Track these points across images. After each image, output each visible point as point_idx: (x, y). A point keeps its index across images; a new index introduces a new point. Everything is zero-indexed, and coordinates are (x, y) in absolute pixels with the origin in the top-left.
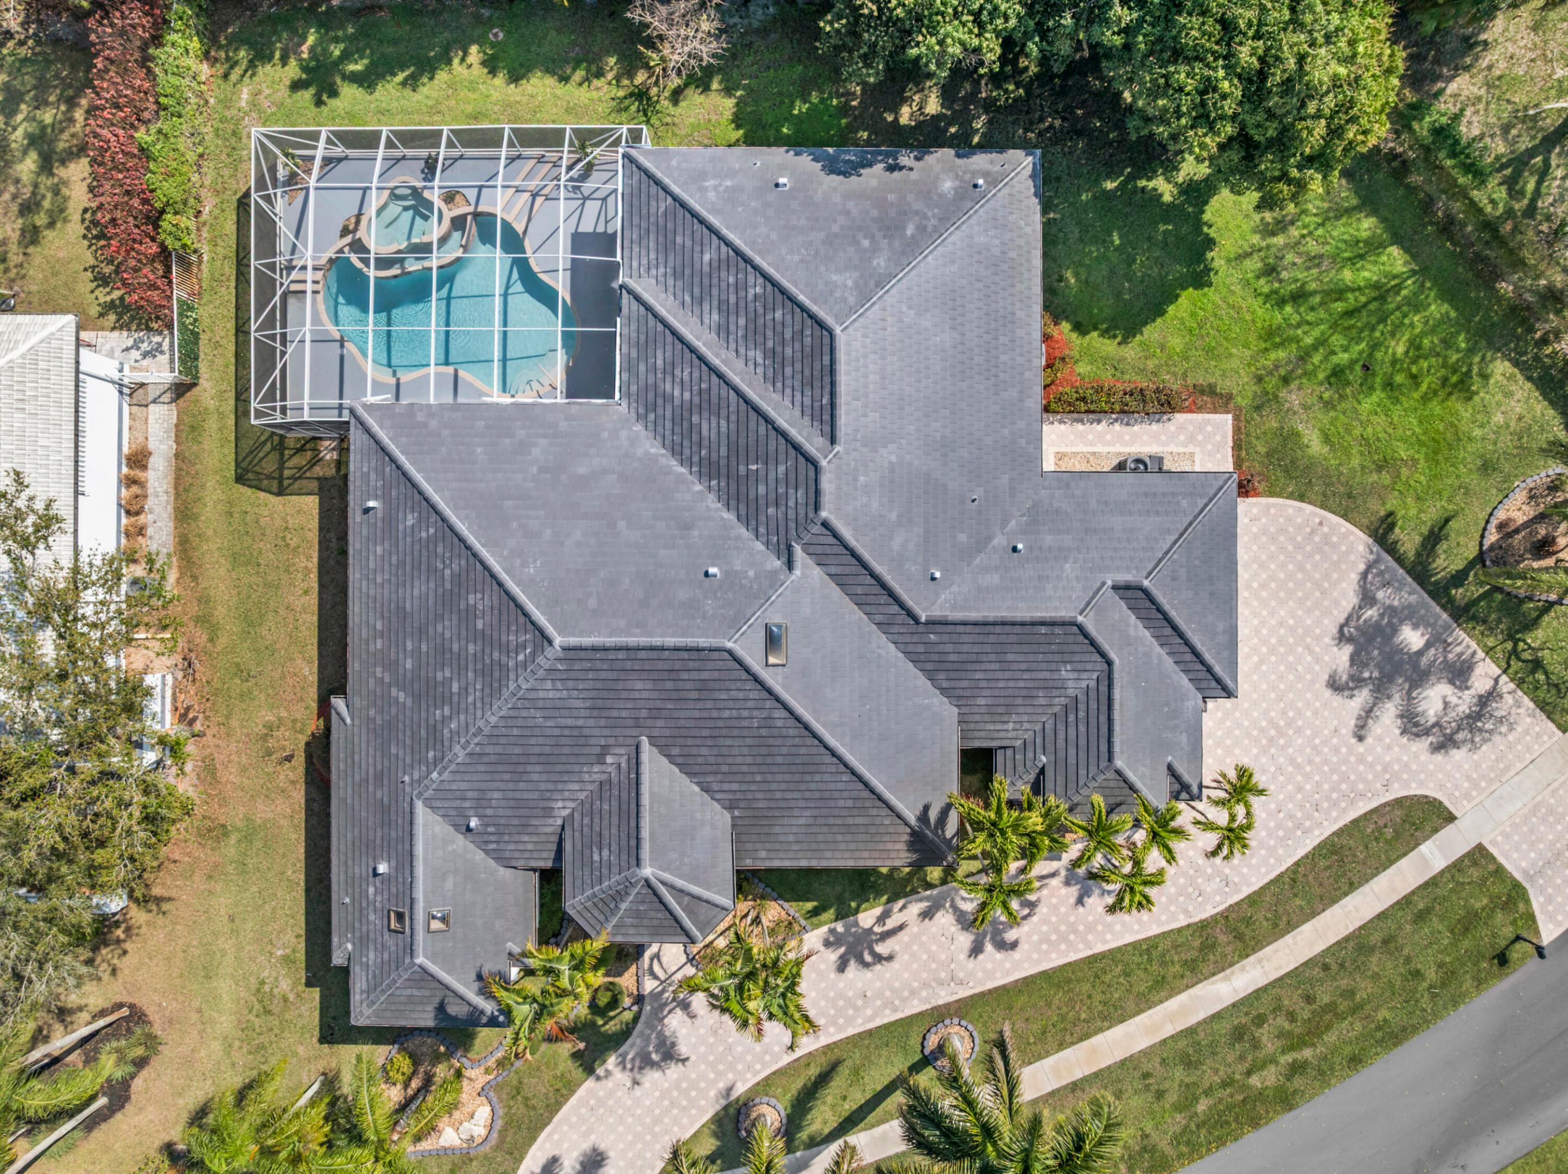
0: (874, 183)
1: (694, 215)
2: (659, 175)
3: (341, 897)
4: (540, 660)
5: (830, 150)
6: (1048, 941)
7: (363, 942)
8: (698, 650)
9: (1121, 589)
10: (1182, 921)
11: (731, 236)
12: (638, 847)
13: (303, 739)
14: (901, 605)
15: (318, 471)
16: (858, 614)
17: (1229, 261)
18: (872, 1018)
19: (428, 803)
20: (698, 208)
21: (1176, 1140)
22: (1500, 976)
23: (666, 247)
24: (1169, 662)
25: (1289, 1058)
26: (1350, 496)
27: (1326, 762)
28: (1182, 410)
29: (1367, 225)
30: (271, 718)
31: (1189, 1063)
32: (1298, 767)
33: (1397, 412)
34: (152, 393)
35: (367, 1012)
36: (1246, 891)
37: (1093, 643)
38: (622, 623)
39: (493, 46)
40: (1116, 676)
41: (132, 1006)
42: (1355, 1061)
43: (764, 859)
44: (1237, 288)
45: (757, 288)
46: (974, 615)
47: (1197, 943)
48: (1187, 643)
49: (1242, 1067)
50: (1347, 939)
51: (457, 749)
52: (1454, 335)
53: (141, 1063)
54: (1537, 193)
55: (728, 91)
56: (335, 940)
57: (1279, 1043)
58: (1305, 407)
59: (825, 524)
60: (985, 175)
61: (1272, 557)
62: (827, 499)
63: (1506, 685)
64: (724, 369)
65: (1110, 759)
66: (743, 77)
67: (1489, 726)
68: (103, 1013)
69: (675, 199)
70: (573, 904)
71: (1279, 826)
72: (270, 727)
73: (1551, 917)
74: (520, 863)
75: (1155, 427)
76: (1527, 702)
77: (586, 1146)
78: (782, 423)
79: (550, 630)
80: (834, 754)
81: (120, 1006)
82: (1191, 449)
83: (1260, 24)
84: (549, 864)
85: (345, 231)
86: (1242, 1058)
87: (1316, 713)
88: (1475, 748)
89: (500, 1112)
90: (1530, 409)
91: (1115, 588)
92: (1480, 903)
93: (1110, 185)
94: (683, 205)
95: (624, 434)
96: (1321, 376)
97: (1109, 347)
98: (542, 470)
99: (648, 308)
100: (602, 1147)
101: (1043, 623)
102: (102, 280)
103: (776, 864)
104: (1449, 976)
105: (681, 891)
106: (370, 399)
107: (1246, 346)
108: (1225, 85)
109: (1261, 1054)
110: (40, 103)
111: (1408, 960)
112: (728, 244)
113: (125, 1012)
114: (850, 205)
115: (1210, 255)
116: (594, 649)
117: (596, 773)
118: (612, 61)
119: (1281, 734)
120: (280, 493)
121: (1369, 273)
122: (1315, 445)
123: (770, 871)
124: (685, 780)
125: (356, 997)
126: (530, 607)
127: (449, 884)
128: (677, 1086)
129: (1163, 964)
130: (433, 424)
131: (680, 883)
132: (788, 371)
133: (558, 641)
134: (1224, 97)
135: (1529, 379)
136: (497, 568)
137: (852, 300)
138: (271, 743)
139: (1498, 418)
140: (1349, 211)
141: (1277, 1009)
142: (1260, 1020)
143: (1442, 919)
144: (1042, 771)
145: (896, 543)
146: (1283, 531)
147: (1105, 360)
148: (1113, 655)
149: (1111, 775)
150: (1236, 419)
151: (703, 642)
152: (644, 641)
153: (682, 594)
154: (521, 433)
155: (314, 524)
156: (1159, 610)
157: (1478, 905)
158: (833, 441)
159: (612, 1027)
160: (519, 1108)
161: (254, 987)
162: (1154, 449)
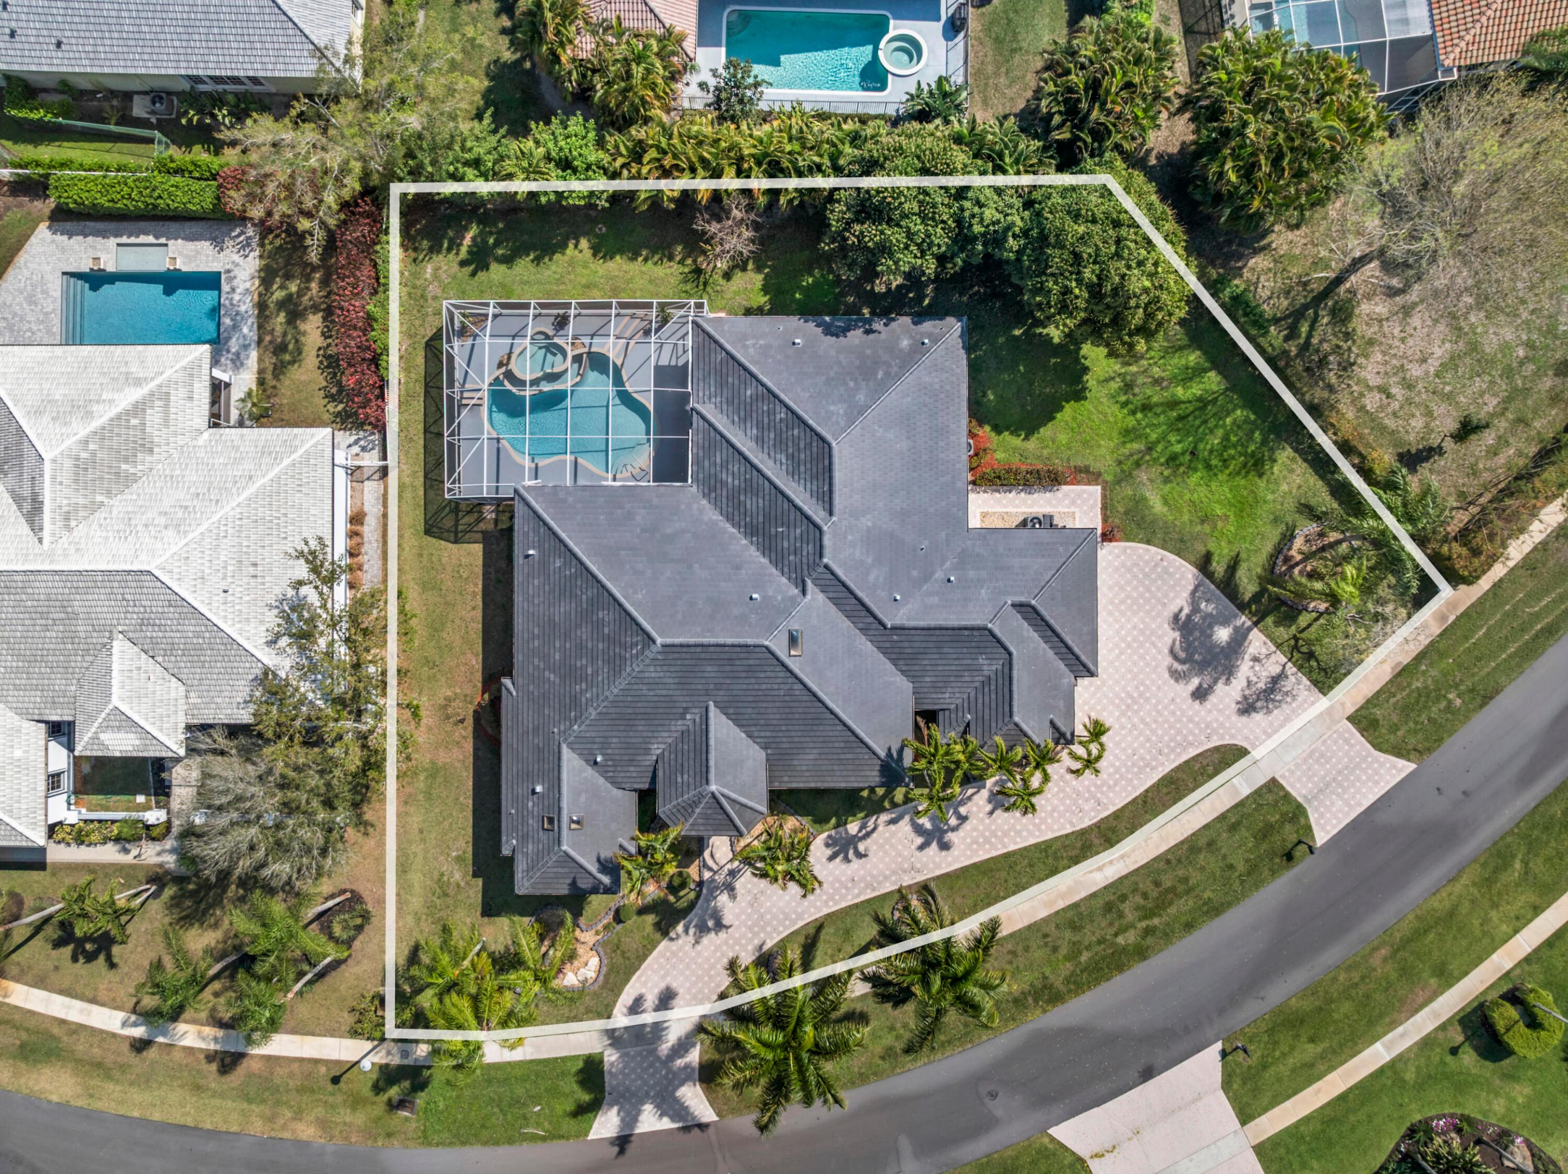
0: (857, 341)
1: (740, 364)
2: (717, 336)
3: (509, 809)
4: (647, 652)
5: (827, 319)
6: (977, 842)
7: (524, 838)
8: (747, 646)
9: (1018, 606)
10: (1069, 830)
11: (765, 380)
12: (707, 772)
13: (471, 708)
14: (875, 617)
15: (482, 526)
16: (847, 623)
17: (1099, 382)
18: (858, 895)
19: (570, 746)
20: (743, 360)
21: (1067, 980)
22: (1288, 868)
23: (722, 385)
24: (1050, 653)
25: (1144, 924)
26: (1182, 541)
27: (1166, 721)
28: (1066, 483)
29: (1193, 357)
30: (449, 693)
31: (1074, 927)
32: (1147, 724)
33: (1214, 485)
34: (367, 473)
35: (527, 884)
36: (1112, 809)
37: (999, 641)
38: (699, 629)
39: (597, 236)
40: (1015, 662)
41: (352, 891)
42: (1189, 927)
43: (786, 783)
44: (1104, 400)
45: (782, 414)
46: (922, 623)
47: (1079, 845)
48: (1062, 641)
49: (1111, 931)
50: (1182, 842)
51: (591, 710)
52: (1252, 432)
53: (359, 929)
54: (1310, 336)
55: (759, 269)
56: (504, 838)
57: (1136, 914)
58: (1151, 481)
59: (826, 567)
60: (929, 336)
61: (1128, 583)
62: (827, 551)
63: (1291, 669)
64: (761, 466)
65: (1011, 716)
66: (769, 259)
67: (1279, 698)
68: (332, 896)
69: (728, 353)
70: (663, 809)
71: (1134, 765)
72: (448, 699)
73: (1323, 828)
74: (627, 786)
75: (1048, 495)
76: (1305, 681)
77: (663, 985)
78: (798, 502)
79: (654, 634)
80: (832, 712)
81: (343, 892)
82: (1073, 509)
83: (1097, 255)
84: (645, 786)
85: (500, 365)
86: (1111, 924)
87: (1159, 688)
88: (1269, 712)
89: (605, 962)
90: (1307, 481)
91: (1013, 605)
92: (1274, 818)
93: (1017, 332)
94: (733, 358)
95: (695, 506)
96: (1162, 460)
97: (1016, 441)
98: (643, 531)
99: (711, 425)
100: (674, 985)
101: (966, 629)
102: (332, 398)
103: (794, 785)
104: (1253, 868)
105: (734, 801)
106: (528, 483)
107: (1111, 439)
108: (1077, 291)
109: (1124, 922)
110: (288, 277)
111: (1225, 857)
112: (763, 385)
113: (348, 895)
114: (842, 357)
115: (1085, 378)
116: (682, 646)
117: (679, 726)
118: (679, 248)
119: (1135, 702)
120: (456, 542)
121: (1196, 390)
122: (1157, 505)
123: (791, 791)
124: (737, 730)
125: (519, 875)
126: (641, 620)
127: (583, 799)
128: (726, 943)
129: (1056, 859)
130: (571, 499)
131: (734, 796)
132: (802, 468)
133: (659, 641)
134: (1077, 297)
135: (1305, 460)
136: (618, 595)
137: (842, 423)
138: (450, 711)
139: (1285, 487)
140: (1181, 348)
141: (1135, 891)
142: (1123, 898)
143: (1248, 829)
144: (968, 725)
145: (872, 577)
146: (1136, 564)
147: (1015, 449)
148: (1012, 649)
149: (1011, 726)
150: (1104, 489)
151: (750, 641)
152: (713, 640)
153: (736, 611)
154: (628, 506)
155: (480, 561)
156: (1043, 619)
157: (1273, 820)
158: (831, 513)
159: (682, 904)
160: (618, 959)
161: (436, 877)
162: (1047, 510)
